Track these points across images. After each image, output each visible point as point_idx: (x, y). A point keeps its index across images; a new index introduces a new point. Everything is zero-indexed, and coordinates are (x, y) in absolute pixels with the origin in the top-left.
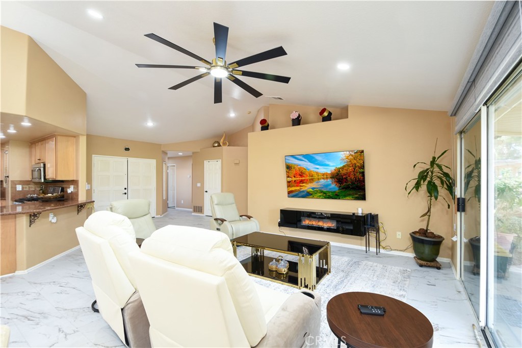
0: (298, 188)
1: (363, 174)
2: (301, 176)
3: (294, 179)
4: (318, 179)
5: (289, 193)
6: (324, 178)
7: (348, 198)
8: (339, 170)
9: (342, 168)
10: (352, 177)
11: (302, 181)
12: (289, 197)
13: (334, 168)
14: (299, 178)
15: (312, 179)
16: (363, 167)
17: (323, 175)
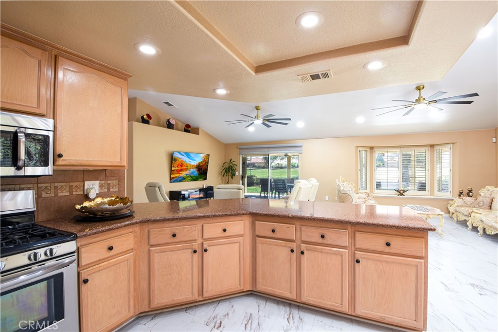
0: (178, 175)
1: (208, 166)
2: (181, 166)
3: (177, 168)
4: (190, 169)
5: (171, 179)
6: (192, 168)
7: (201, 179)
8: (199, 163)
9: (201, 162)
10: (204, 167)
11: (181, 170)
12: (170, 182)
13: (198, 162)
14: (179, 168)
15: (187, 169)
16: (208, 163)
17: (193, 166)
